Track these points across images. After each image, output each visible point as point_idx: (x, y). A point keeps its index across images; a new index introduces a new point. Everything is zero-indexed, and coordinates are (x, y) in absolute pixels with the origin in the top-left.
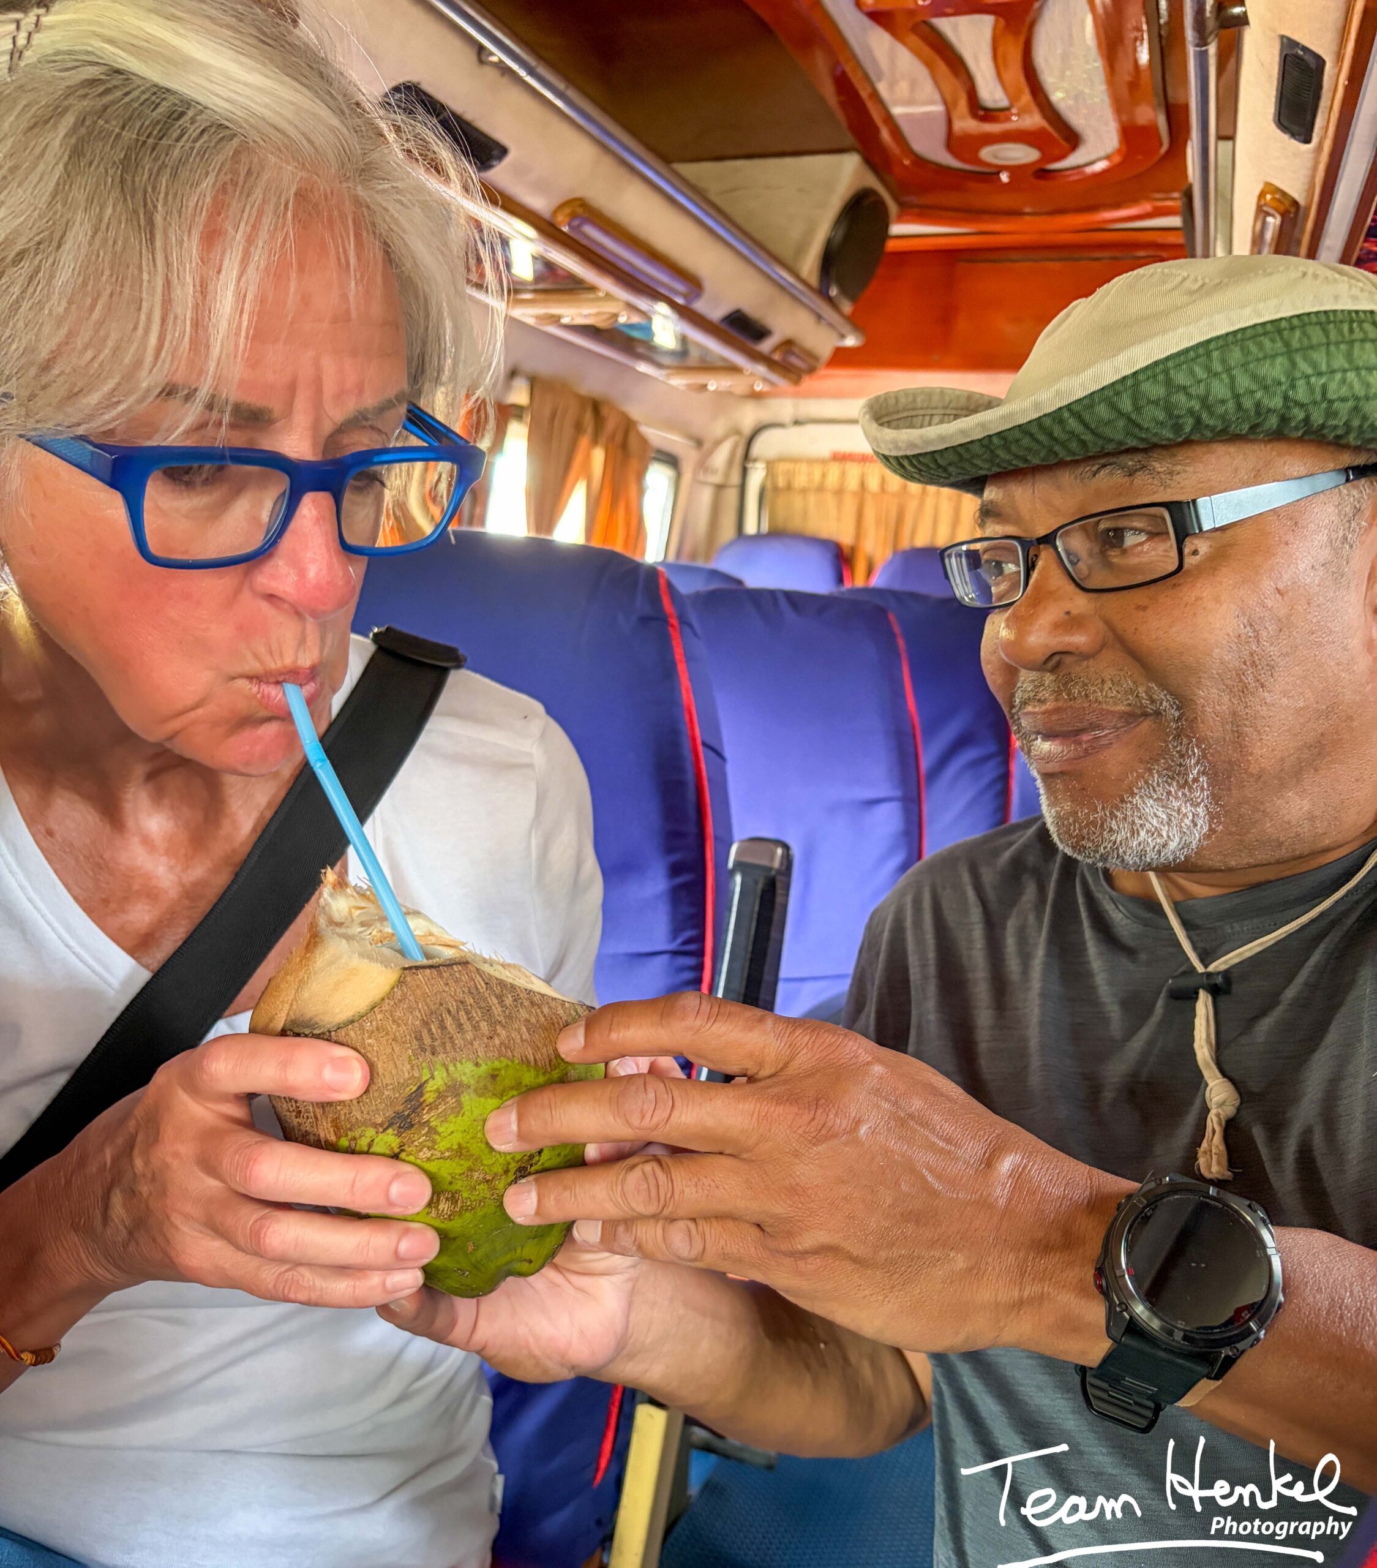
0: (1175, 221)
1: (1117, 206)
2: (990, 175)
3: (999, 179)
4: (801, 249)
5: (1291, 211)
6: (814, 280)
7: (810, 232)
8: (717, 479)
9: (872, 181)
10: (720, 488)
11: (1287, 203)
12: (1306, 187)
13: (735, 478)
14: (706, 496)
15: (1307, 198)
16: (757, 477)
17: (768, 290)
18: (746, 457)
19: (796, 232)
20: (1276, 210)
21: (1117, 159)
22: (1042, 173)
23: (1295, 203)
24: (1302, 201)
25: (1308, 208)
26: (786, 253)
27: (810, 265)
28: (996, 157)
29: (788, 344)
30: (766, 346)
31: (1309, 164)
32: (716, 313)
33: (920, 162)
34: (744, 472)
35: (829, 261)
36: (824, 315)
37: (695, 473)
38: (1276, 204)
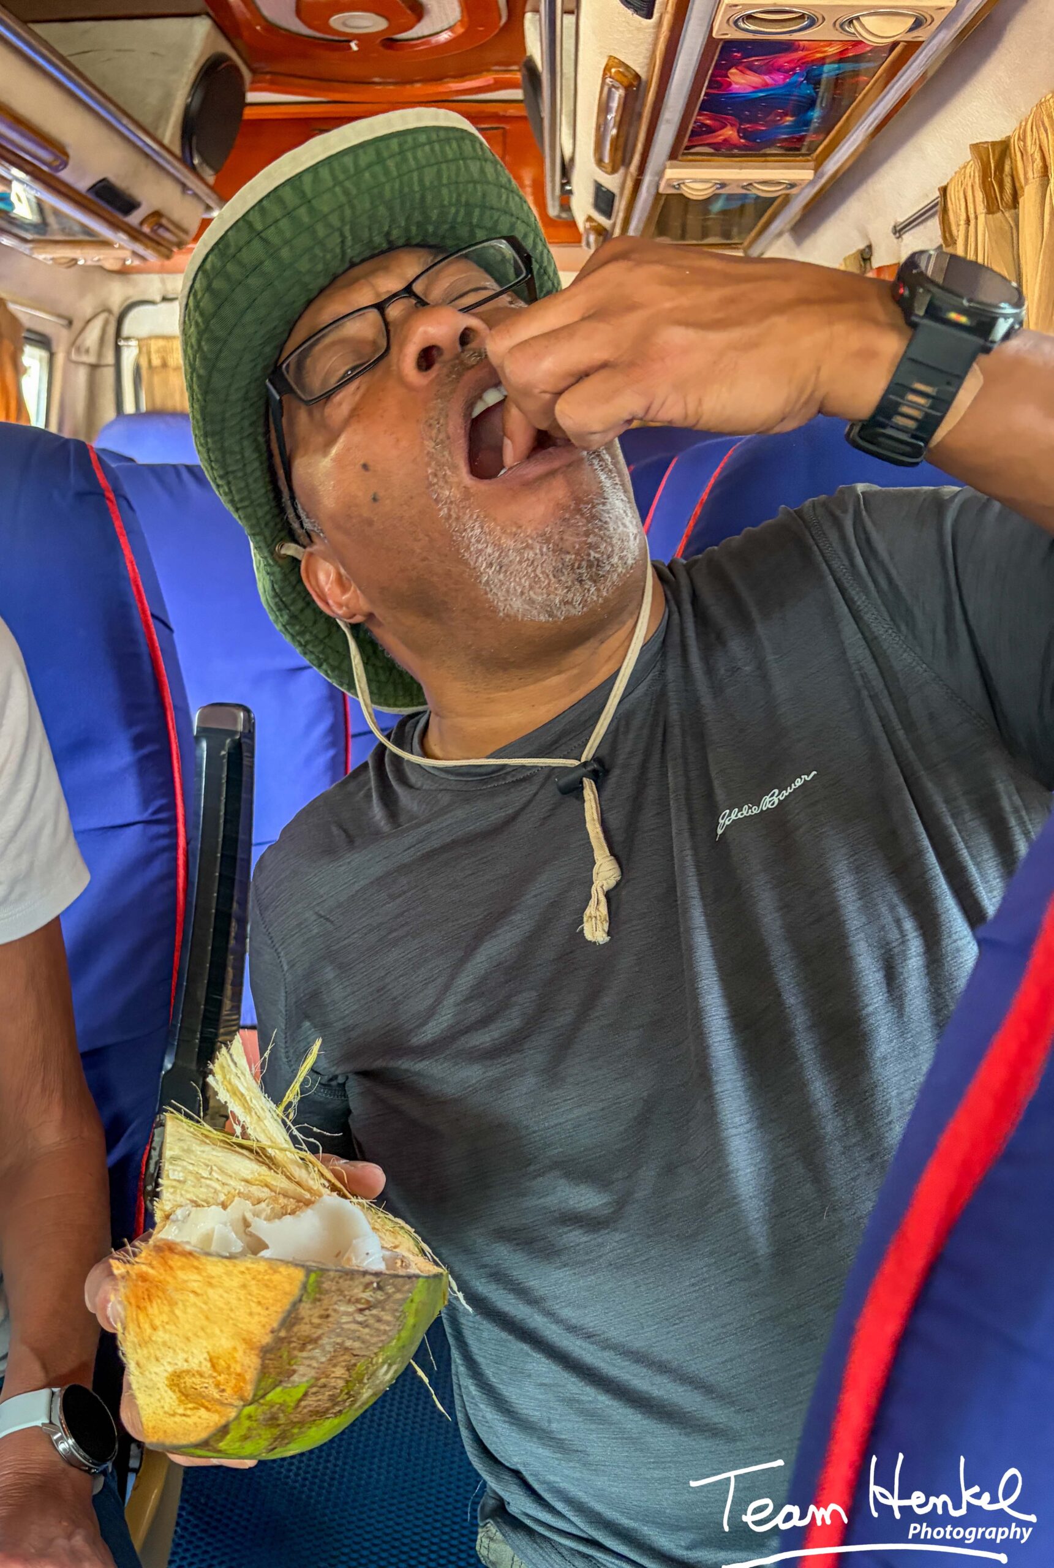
0: (517, 94)
1: (461, 76)
2: (340, 43)
3: (350, 48)
4: (162, 114)
5: (634, 87)
6: (177, 150)
7: (168, 96)
8: (92, 359)
9: (224, 47)
10: (94, 367)
11: (630, 77)
12: (646, 61)
13: (110, 358)
14: (81, 376)
15: (648, 71)
16: (130, 355)
17: (135, 158)
18: (118, 334)
19: (154, 98)
20: (621, 83)
21: (460, 30)
22: (390, 43)
23: (637, 76)
24: (643, 76)
25: (648, 83)
26: (147, 120)
27: (170, 132)
28: (345, 24)
29: (156, 215)
30: (134, 218)
31: (650, 39)
32: (83, 184)
33: (271, 28)
34: (118, 350)
35: (189, 128)
36: (189, 184)
37: (68, 353)
38: (619, 77)
